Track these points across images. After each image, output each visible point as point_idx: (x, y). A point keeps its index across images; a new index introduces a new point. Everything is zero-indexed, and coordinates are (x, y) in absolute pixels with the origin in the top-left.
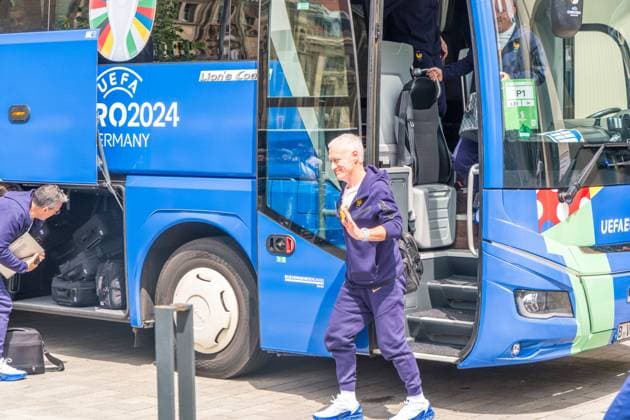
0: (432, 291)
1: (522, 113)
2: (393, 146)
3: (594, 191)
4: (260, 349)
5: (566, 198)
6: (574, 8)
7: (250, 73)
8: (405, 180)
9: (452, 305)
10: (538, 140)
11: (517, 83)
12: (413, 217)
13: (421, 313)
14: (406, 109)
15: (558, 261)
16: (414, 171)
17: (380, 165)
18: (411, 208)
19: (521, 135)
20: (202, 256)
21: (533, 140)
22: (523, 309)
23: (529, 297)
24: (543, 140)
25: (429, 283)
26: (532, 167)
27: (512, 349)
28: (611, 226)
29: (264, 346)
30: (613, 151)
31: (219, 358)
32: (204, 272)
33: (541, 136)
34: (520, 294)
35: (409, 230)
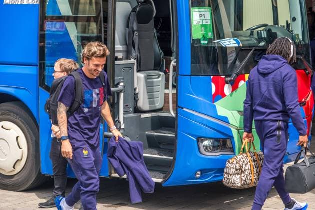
0: (150, 138)
1: (203, 29)
2: (125, 46)
4: (41, 174)
5: (230, 81)
8: (132, 68)
9: (161, 147)
10: (213, 46)
11: (201, 10)
12: (137, 91)
14: (133, 25)
15: (225, 120)
16: (138, 62)
17: (117, 59)
18: (136, 86)
19: (202, 42)
21: (210, 45)
22: (202, 150)
23: (206, 143)
24: (217, 45)
25: (147, 133)
27: (196, 174)
29: (43, 172)
31: (16, 178)
32: (7, 124)
33: (215, 43)
34: (200, 141)
35: (135, 99)
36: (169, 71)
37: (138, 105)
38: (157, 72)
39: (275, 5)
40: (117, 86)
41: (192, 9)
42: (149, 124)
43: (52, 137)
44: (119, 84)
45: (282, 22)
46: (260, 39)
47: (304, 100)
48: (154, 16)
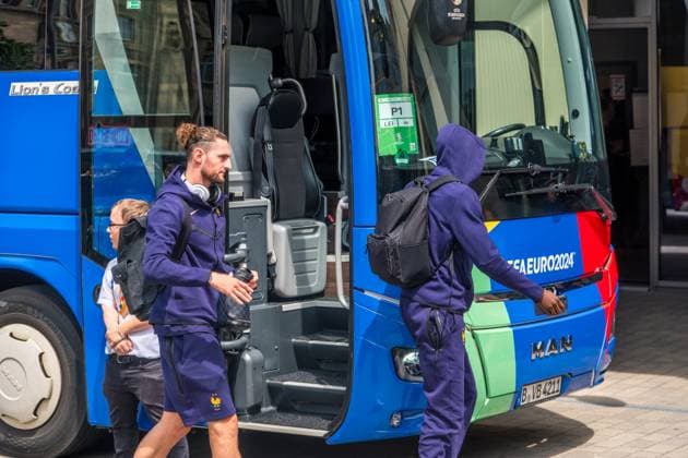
0: (298, 349)
1: (399, 135)
2: (247, 173)
3: (491, 225)
4: (88, 424)
6: (455, 10)
7: (70, 86)
8: (263, 215)
9: (322, 366)
10: (420, 167)
11: (393, 99)
12: (274, 259)
13: (285, 376)
14: (262, 129)
16: (273, 203)
17: (232, 197)
18: (270, 249)
19: (398, 161)
20: (15, 310)
21: (413, 167)
23: (410, 357)
24: (426, 167)
25: (293, 340)
29: (92, 421)
31: (38, 435)
33: (422, 162)
34: (398, 353)
35: (269, 275)
36: (335, 218)
37: (276, 286)
38: (311, 221)
39: (537, 87)
40: (233, 250)
41: (375, 97)
42: (298, 322)
43: (107, 352)
44: (237, 245)
45: (552, 120)
46: (510, 154)
47: (598, 270)
48: (304, 112)
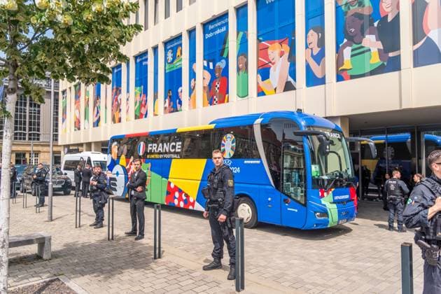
1: (316, 172)
3: (333, 190)
5: (326, 191)
6: (328, 149)
11: (315, 166)
15: (325, 205)
19: (316, 177)
21: (319, 178)
22: (316, 216)
23: (318, 214)
24: (321, 178)
26: (318, 184)
28: (336, 198)
30: (336, 181)
31: (248, 224)
32: (245, 204)
34: (315, 213)
41: (311, 165)
45: (344, 170)
47: (353, 199)
